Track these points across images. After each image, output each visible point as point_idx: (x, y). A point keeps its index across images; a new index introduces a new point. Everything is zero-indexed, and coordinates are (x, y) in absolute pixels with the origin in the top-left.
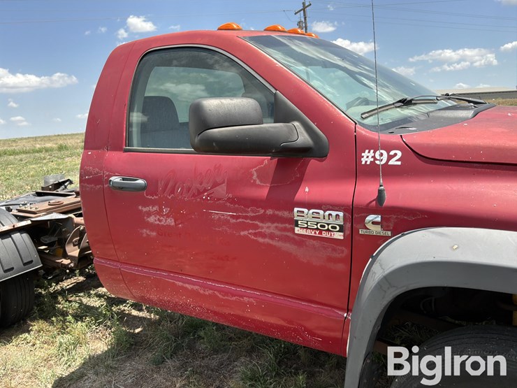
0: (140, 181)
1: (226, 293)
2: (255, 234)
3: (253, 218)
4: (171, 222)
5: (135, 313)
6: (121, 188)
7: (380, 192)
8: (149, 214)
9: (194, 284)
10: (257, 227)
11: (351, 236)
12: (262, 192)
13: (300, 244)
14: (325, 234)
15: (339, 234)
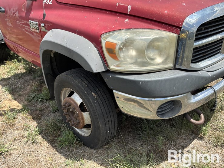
0: (3, 9)
2: (25, 30)
3: (24, 24)
4: (11, 25)
7: (44, 15)
8: (7, 21)
9: (21, 48)
10: (25, 28)
11: (40, 31)
12: (24, 14)
13: (33, 34)
14: (36, 31)
15: (38, 31)
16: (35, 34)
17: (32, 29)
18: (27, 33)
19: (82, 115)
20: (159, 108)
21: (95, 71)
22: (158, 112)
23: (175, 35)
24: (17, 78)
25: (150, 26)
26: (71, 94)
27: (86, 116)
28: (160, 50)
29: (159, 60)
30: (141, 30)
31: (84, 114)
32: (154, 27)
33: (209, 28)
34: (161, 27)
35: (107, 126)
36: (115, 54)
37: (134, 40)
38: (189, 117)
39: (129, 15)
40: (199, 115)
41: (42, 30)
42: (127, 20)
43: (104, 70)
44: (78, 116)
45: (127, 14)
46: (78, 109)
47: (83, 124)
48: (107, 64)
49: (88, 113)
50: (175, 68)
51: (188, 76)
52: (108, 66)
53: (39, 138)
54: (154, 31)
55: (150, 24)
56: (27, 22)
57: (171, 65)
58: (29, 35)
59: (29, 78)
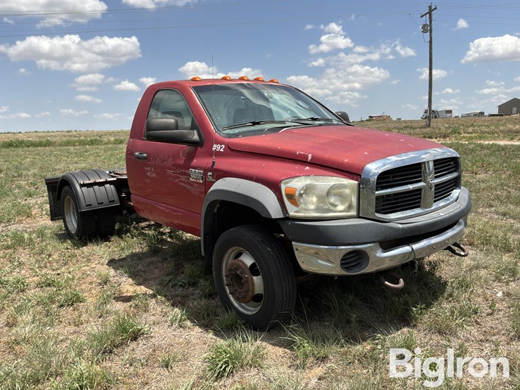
0: (145, 155)
1: (173, 211)
2: (180, 181)
3: (179, 174)
4: (154, 175)
5: (169, 240)
6: (138, 158)
7: (213, 162)
8: (148, 171)
9: (163, 207)
10: (180, 178)
11: (205, 182)
12: (182, 162)
13: (192, 185)
14: (198, 181)
15: (201, 181)
16: (195, 185)
17: (191, 179)
18: (182, 184)
19: (253, 280)
20: (342, 260)
21: (273, 217)
22: (342, 264)
23: (356, 182)
24: (136, 259)
25: (331, 173)
26: (239, 255)
27: (257, 280)
28: (342, 198)
29: (341, 207)
30: (321, 177)
31: (255, 278)
32: (334, 174)
33: (397, 176)
34: (341, 174)
35: (284, 290)
36: (295, 199)
37: (315, 185)
38: (383, 278)
39: (310, 163)
40: (398, 280)
41: (207, 179)
42: (308, 168)
43: (282, 216)
44: (247, 282)
45: (307, 162)
46: (248, 271)
47: (253, 293)
48: (286, 211)
49: (260, 277)
50: (359, 217)
51: (372, 223)
52: (287, 213)
53: (188, 323)
54: (334, 178)
55: (331, 171)
56: (187, 171)
57: (354, 213)
58: (184, 187)
59: (154, 259)
